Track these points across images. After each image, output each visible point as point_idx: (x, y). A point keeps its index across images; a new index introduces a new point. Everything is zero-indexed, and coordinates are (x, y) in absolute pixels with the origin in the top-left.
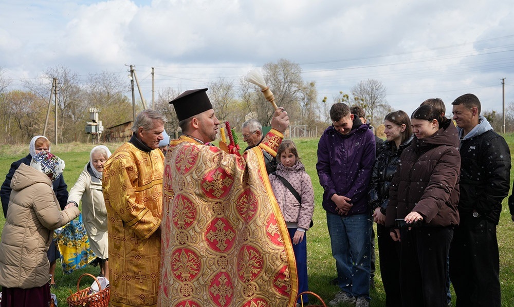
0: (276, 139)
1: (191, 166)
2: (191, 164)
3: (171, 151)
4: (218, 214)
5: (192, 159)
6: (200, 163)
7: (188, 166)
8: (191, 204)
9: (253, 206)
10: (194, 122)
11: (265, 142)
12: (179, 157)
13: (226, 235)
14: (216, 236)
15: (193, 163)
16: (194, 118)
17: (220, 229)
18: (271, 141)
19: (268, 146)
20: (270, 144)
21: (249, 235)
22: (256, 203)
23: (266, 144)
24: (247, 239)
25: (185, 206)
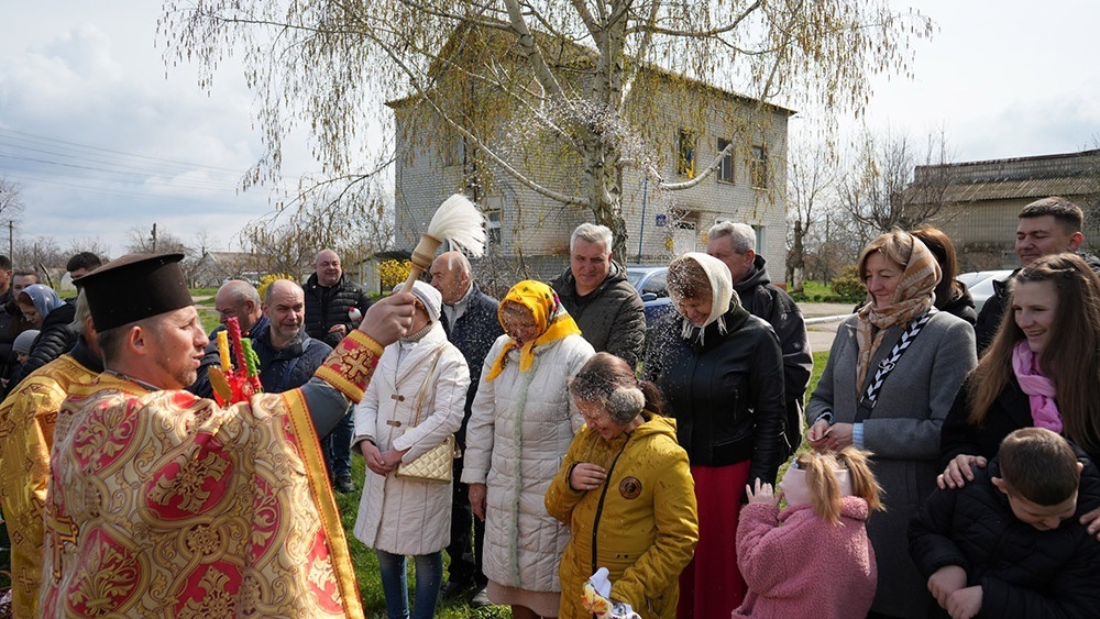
0: (362, 357)
1: (119, 447)
2: (119, 442)
3: (71, 413)
4: (204, 554)
5: (123, 429)
6: (147, 438)
7: (110, 448)
8: (122, 553)
9: (267, 516)
10: (136, 337)
11: (331, 363)
12: (84, 429)
13: (233, 605)
14: (203, 611)
15: (126, 440)
16: (137, 328)
17: (215, 593)
18: (349, 360)
19: (341, 372)
20: (344, 368)
21: (260, 597)
22: (274, 507)
23: (336, 368)
24: (253, 611)
25: (106, 561)
